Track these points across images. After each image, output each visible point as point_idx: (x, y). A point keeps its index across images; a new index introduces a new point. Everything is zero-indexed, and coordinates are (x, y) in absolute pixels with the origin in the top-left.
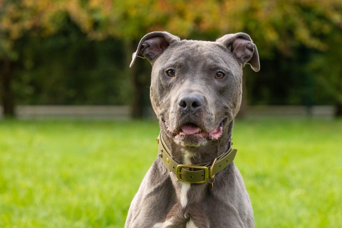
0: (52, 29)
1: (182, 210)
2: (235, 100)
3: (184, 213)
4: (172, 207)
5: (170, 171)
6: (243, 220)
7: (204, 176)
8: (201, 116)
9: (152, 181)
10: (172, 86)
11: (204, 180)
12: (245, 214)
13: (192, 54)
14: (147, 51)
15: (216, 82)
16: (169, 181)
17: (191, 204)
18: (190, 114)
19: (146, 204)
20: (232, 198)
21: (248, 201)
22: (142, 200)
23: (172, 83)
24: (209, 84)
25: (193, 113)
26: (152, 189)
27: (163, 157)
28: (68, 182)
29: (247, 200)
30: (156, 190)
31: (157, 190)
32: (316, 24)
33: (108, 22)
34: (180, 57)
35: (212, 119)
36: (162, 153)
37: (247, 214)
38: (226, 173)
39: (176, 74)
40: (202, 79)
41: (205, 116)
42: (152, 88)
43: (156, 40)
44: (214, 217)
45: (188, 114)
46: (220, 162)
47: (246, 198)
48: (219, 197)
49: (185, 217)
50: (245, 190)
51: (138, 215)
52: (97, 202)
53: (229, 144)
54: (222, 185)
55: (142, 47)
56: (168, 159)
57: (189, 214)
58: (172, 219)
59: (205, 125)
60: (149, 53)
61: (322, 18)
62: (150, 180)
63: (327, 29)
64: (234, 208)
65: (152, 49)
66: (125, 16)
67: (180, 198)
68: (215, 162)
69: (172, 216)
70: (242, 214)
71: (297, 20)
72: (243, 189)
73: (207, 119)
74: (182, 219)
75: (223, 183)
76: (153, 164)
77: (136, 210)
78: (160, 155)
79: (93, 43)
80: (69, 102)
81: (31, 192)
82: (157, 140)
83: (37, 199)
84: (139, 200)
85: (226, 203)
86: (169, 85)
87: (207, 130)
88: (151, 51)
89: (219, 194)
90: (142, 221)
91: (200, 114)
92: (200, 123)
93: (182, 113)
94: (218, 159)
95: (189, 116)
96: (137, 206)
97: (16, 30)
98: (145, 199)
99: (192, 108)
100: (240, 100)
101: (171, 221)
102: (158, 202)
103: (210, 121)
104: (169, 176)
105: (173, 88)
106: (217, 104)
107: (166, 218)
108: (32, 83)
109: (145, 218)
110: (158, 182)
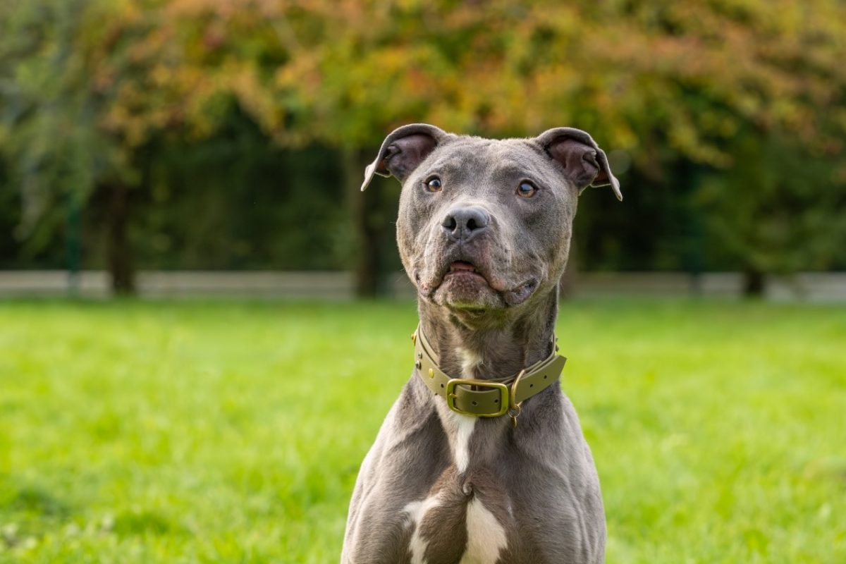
0: (205, 126)
1: (458, 476)
2: (554, 245)
3: (463, 483)
4: (441, 472)
5: (436, 394)
6: (578, 497)
7: (499, 401)
8: (483, 247)
9: (402, 420)
10: (434, 208)
11: (500, 410)
12: (581, 486)
13: (477, 154)
14: (396, 161)
15: (519, 201)
16: (434, 421)
17: (477, 465)
18: (463, 242)
19: (390, 465)
20: (556, 453)
21: (589, 461)
22: (382, 459)
23: (435, 202)
24: (504, 203)
25: (468, 240)
26: (402, 436)
27: (423, 367)
28: (237, 419)
29: (585, 457)
30: (409, 438)
31: (411, 439)
32: (709, 118)
33: (311, 114)
34: (452, 156)
35: (506, 261)
36: (421, 361)
37: (585, 485)
38: (542, 405)
39: (443, 185)
40: (492, 192)
41: (490, 248)
42: (399, 223)
43: (415, 142)
44: (520, 491)
45: (458, 242)
46: (533, 376)
47: (584, 453)
48: (527, 451)
49: (465, 491)
50: (583, 439)
51: (373, 486)
52: (292, 458)
53: (550, 347)
54: (535, 430)
55: (387, 152)
56: (431, 370)
57: (472, 485)
58: (440, 494)
59: (491, 267)
60: (400, 165)
61: (721, 106)
62: (399, 419)
63: (729, 127)
64: (560, 472)
65: (404, 158)
66: (346, 103)
67: (455, 453)
68: (522, 377)
69: (440, 488)
70: (576, 485)
71: (672, 109)
72: (578, 438)
73: (495, 256)
74: (458, 495)
75: (537, 424)
76: (404, 388)
77: (371, 478)
78: (417, 365)
79: (284, 153)
80: (237, 265)
81: (165, 441)
82: (413, 338)
83: (178, 452)
84: (376, 459)
85: (542, 463)
86: (430, 206)
87: (494, 280)
88: (403, 162)
89: (528, 445)
90: (382, 498)
91: (483, 243)
92: (482, 261)
93: (447, 240)
94: (527, 372)
95: (460, 247)
96: (373, 469)
97: (137, 130)
98: (388, 455)
99: (466, 231)
100: (565, 249)
101: (438, 498)
102: (415, 462)
103: (502, 263)
104: (435, 408)
105: (437, 211)
106: (519, 242)
107: (428, 492)
108: (167, 229)
109: (387, 493)
110: (414, 422)
